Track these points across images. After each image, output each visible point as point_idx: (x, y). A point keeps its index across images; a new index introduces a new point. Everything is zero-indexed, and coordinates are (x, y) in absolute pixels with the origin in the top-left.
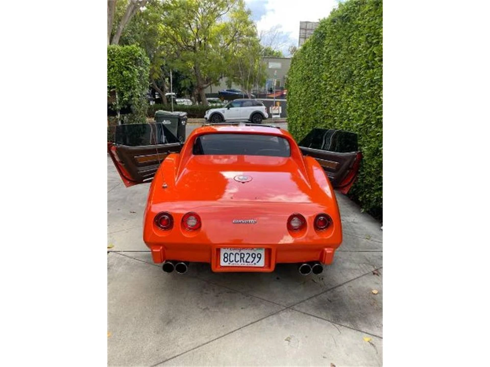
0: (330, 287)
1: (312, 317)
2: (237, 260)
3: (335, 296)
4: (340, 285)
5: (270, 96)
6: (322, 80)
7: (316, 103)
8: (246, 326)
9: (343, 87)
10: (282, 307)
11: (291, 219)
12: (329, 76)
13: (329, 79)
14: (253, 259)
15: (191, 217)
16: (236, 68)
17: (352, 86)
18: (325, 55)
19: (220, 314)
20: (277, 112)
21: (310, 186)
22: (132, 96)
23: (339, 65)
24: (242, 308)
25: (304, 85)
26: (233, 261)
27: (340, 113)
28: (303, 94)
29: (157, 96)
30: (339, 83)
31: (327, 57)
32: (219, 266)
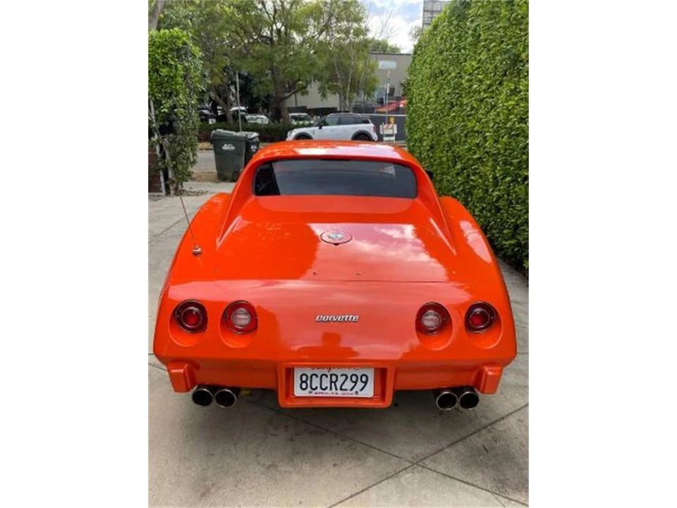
0: (485, 422)
1: (458, 483)
2: (323, 387)
3: (495, 440)
4: (503, 418)
5: (380, 110)
6: (463, 74)
7: (454, 112)
9: (501, 84)
10: (404, 462)
11: (423, 311)
12: (476, 66)
13: (476, 72)
14: (353, 384)
15: (239, 310)
16: (331, 68)
17: (516, 79)
18: (470, 32)
19: (295, 477)
20: (390, 132)
21: (454, 251)
22: (175, 107)
23: (494, 46)
24: (334, 465)
25: (434, 84)
26: (317, 388)
27: (494, 125)
28: (432, 100)
29: (219, 111)
30: (494, 76)
31: (473, 35)
32: (292, 396)
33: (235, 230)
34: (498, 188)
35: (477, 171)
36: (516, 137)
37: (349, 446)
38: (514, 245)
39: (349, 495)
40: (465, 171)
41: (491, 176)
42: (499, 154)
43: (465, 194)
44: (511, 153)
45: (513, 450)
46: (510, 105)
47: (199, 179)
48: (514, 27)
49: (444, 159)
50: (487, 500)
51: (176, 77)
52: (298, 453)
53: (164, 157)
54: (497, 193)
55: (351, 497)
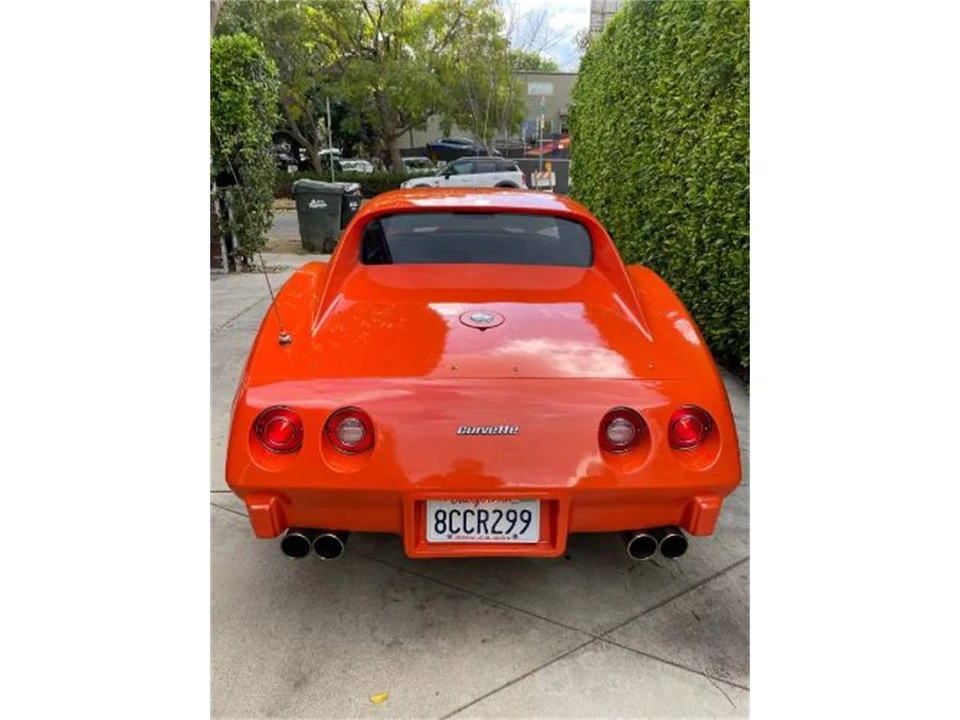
0: (694, 579)
1: (659, 664)
2: (468, 529)
3: (709, 604)
4: (718, 574)
5: (531, 153)
6: (653, 96)
7: (639, 149)
8: (495, 691)
9: (707, 108)
10: (581, 635)
11: (608, 420)
12: (672, 83)
13: (671, 92)
14: (511, 524)
15: (349, 420)
16: (458, 92)
17: (730, 100)
18: (662, 36)
19: (428, 658)
20: (546, 183)
21: (649, 337)
22: (241, 146)
23: (697, 56)
24: (484, 641)
25: (610, 112)
26: (458, 530)
27: (698, 167)
28: (607, 134)
29: (301, 155)
30: (696, 97)
31: (666, 41)
32: (423, 542)
33: (336, 311)
34: (705, 255)
35: (674, 232)
36: (729, 184)
37: (503, 614)
38: (727, 335)
39: (505, 682)
40: (656, 233)
41: (694, 240)
42: (706, 207)
43: (657, 265)
44: (722, 206)
45: (736, 619)
46: (721, 137)
47: (276, 249)
48: (726, 28)
49: (626, 217)
50: (702, 687)
51: (242, 102)
52: (430, 625)
53: (226, 218)
54: (703, 262)
55: (508, 684)
